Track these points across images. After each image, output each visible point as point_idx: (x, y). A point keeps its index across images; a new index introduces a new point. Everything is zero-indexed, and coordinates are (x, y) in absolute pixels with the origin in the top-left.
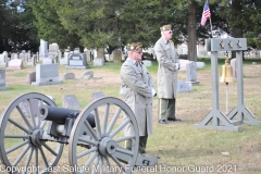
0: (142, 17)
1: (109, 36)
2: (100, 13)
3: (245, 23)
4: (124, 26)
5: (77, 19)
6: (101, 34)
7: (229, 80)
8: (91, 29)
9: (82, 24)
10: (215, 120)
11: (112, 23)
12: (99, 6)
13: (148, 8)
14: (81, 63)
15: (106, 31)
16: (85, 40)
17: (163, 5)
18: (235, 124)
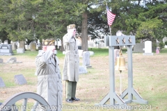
0: (51, 20)
1: (27, 33)
2: (21, 17)
3: (121, 25)
4: (38, 26)
5: (6, 21)
6: (22, 31)
7: (122, 68)
8: (16, 28)
9: (9, 25)
10: (111, 101)
11: (30, 24)
12: (21, 12)
13: (55, 14)
14: (8, 51)
15: (26, 29)
16: (11, 36)
17: (65, 12)
18: (127, 103)
